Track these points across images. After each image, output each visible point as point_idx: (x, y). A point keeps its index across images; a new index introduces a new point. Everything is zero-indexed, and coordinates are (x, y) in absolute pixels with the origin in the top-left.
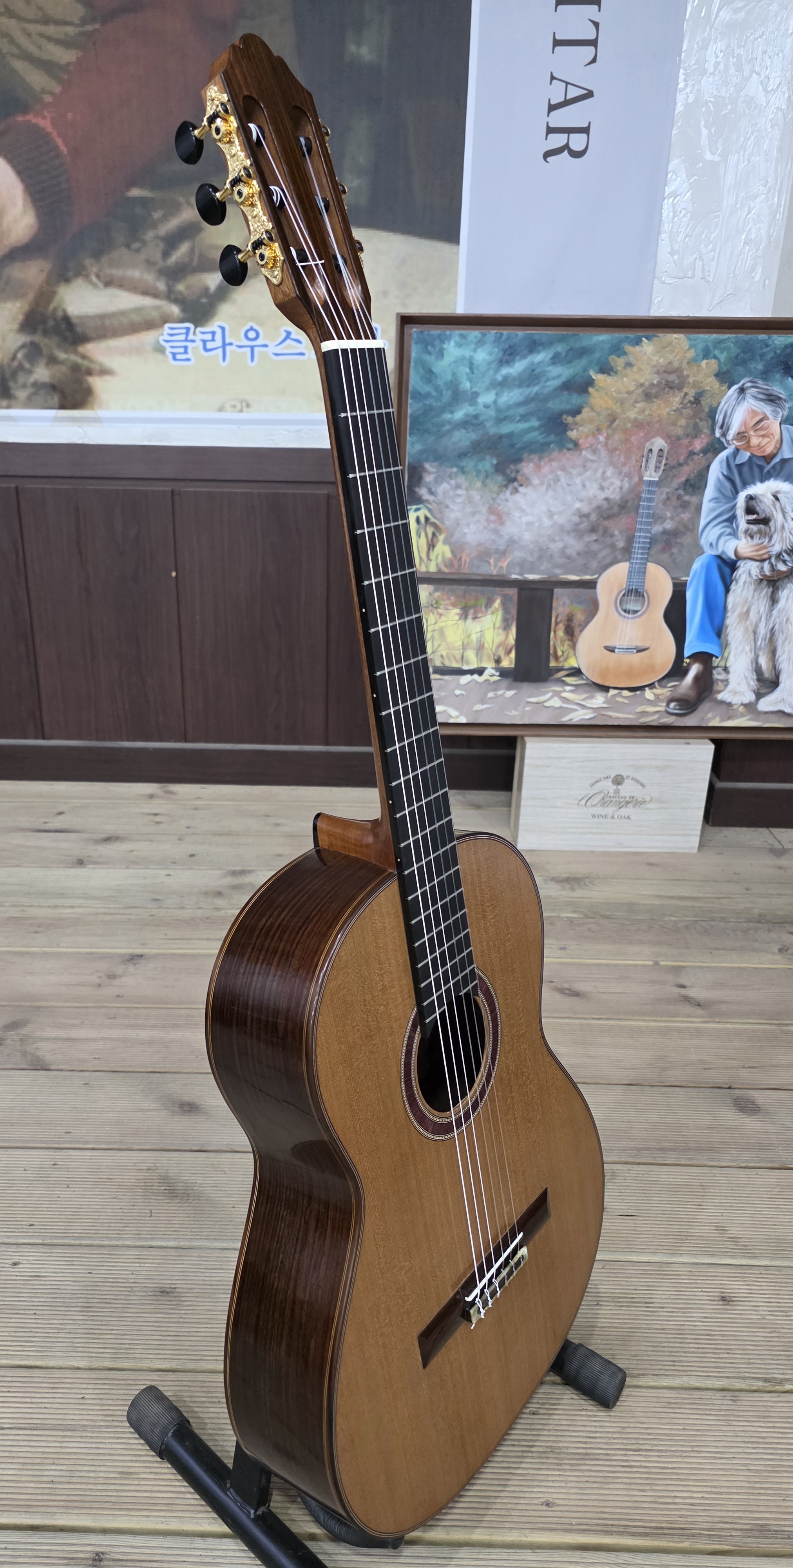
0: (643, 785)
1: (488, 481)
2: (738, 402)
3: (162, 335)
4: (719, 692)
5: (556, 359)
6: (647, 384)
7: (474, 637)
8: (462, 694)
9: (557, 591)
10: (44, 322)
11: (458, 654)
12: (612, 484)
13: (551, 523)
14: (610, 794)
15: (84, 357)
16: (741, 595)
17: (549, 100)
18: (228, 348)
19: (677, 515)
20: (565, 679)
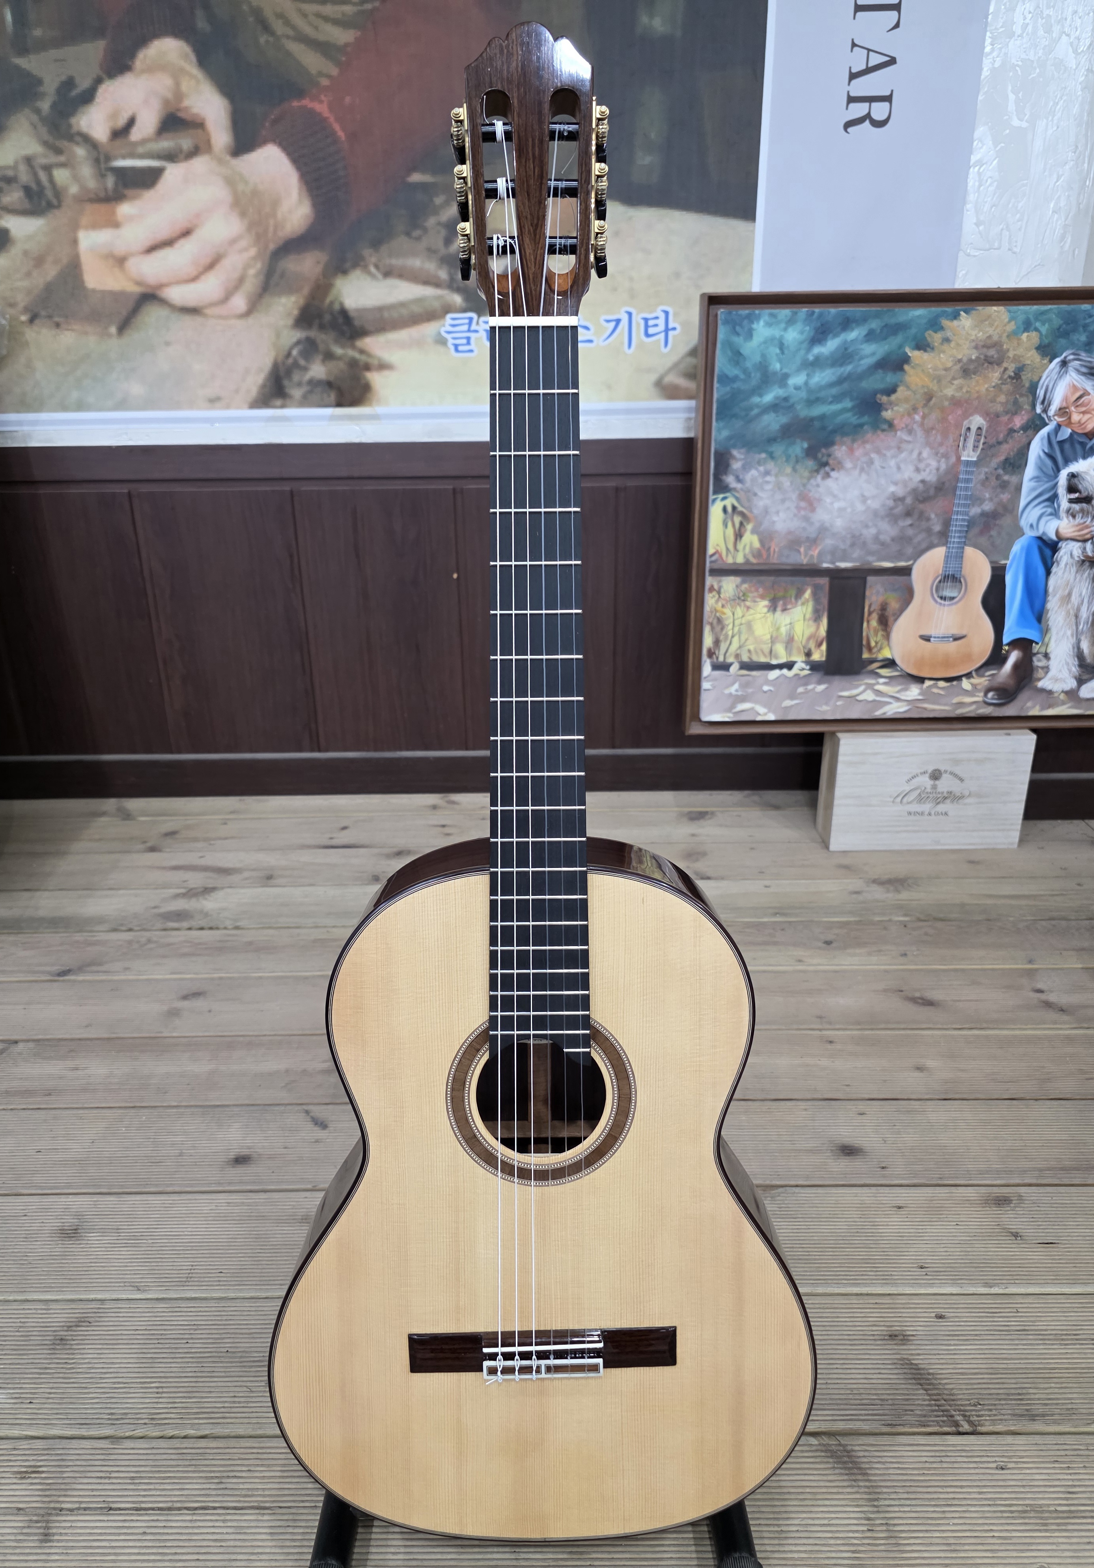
0: (961, 780)
1: (798, 467)
2: (1060, 376)
3: (444, 326)
4: (1039, 679)
5: (870, 336)
6: (965, 360)
7: (783, 630)
8: (771, 690)
9: (871, 579)
10: (320, 316)
11: (766, 648)
12: (928, 465)
13: (864, 509)
14: (926, 791)
15: (362, 352)
16: (1063, 578)
17: (850, 68)
19: (996, 496)
20: (879, 671)
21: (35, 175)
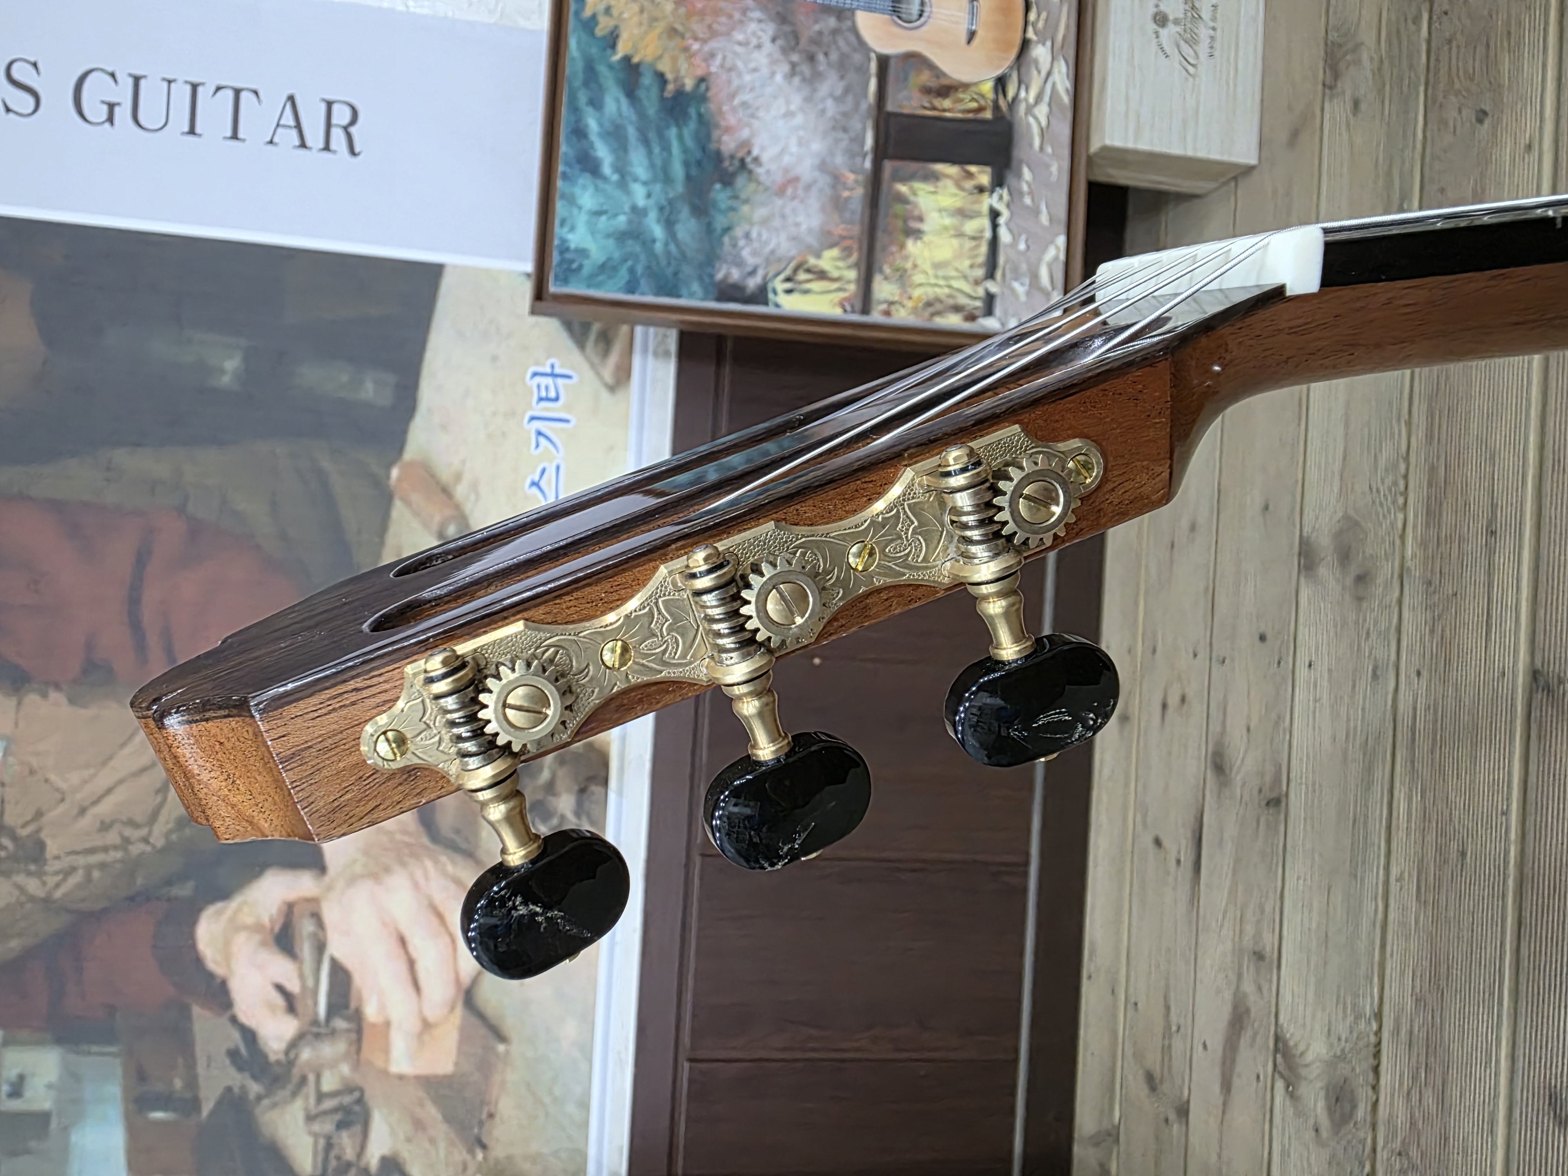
1: (743, 196)
5: (596, 103)
8: (1026, 240)
9: (890, 107)
12: (754, 33)
13: (801, 114)
14: (1181, 32)
17: (294, 147)
20: (1009, 98)
21: (325, 1113)
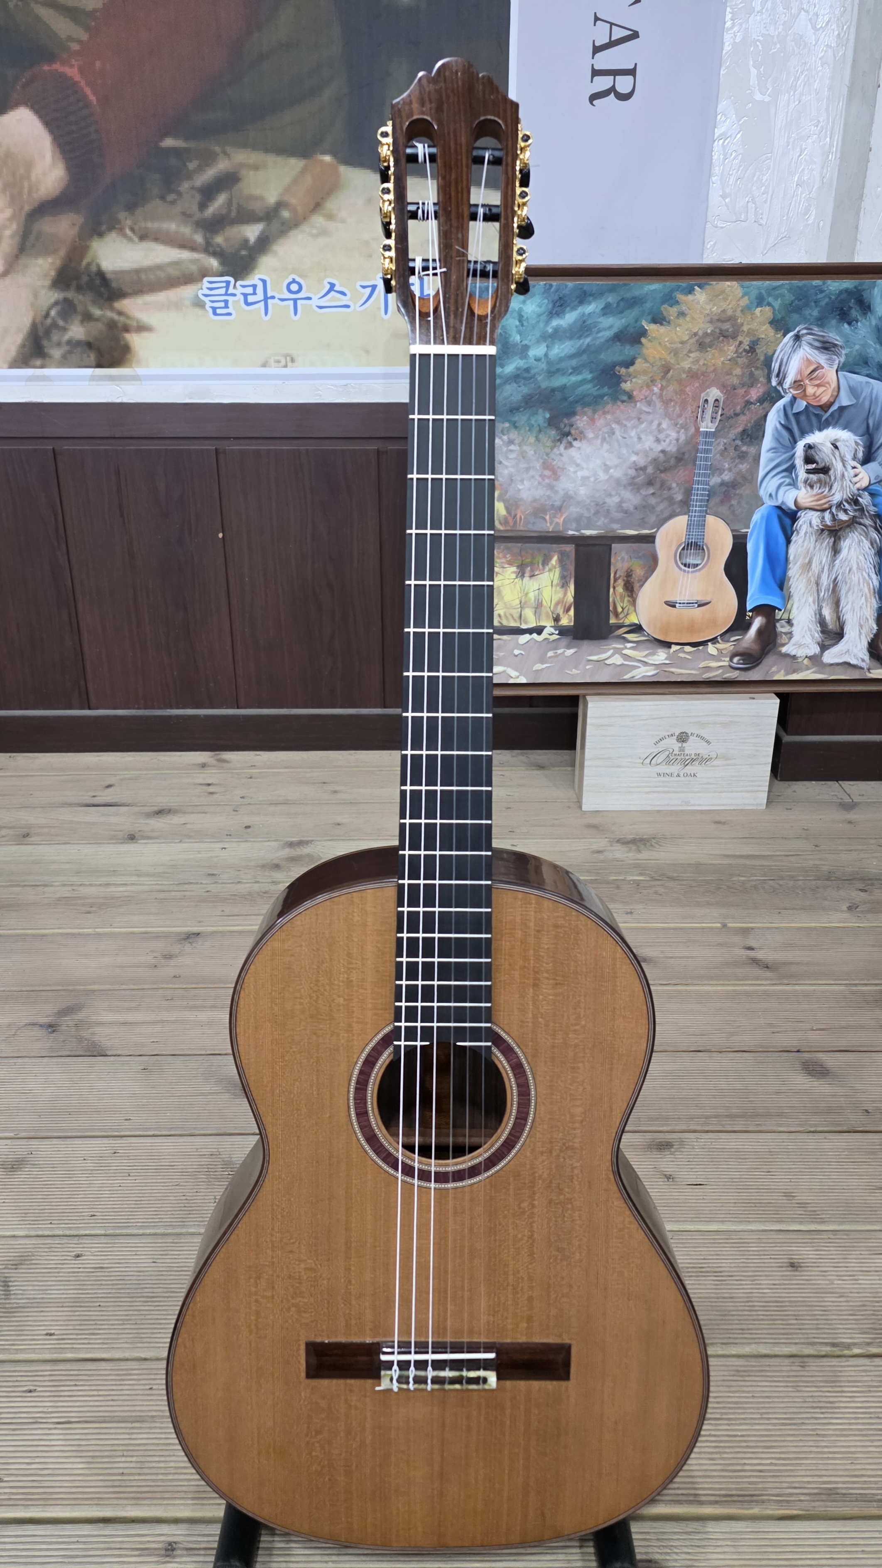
0: (708, 742)
1: (541, 436)
2: (794, 350)
3: (201, 289)
4: (783, 645)
5: (607, 310)
6: (700, 333)
7: (532, 596)
8: (521, 654)
9: (615, 547)
10: (77, 277)
11: (516, 613)
12: (668, 436)
13: (607, 477)
14: (674, 752)
15: (120, 313)
16: (803, 546)
17: (594, 41)
18: (270, 301)
19: (735, 466)
